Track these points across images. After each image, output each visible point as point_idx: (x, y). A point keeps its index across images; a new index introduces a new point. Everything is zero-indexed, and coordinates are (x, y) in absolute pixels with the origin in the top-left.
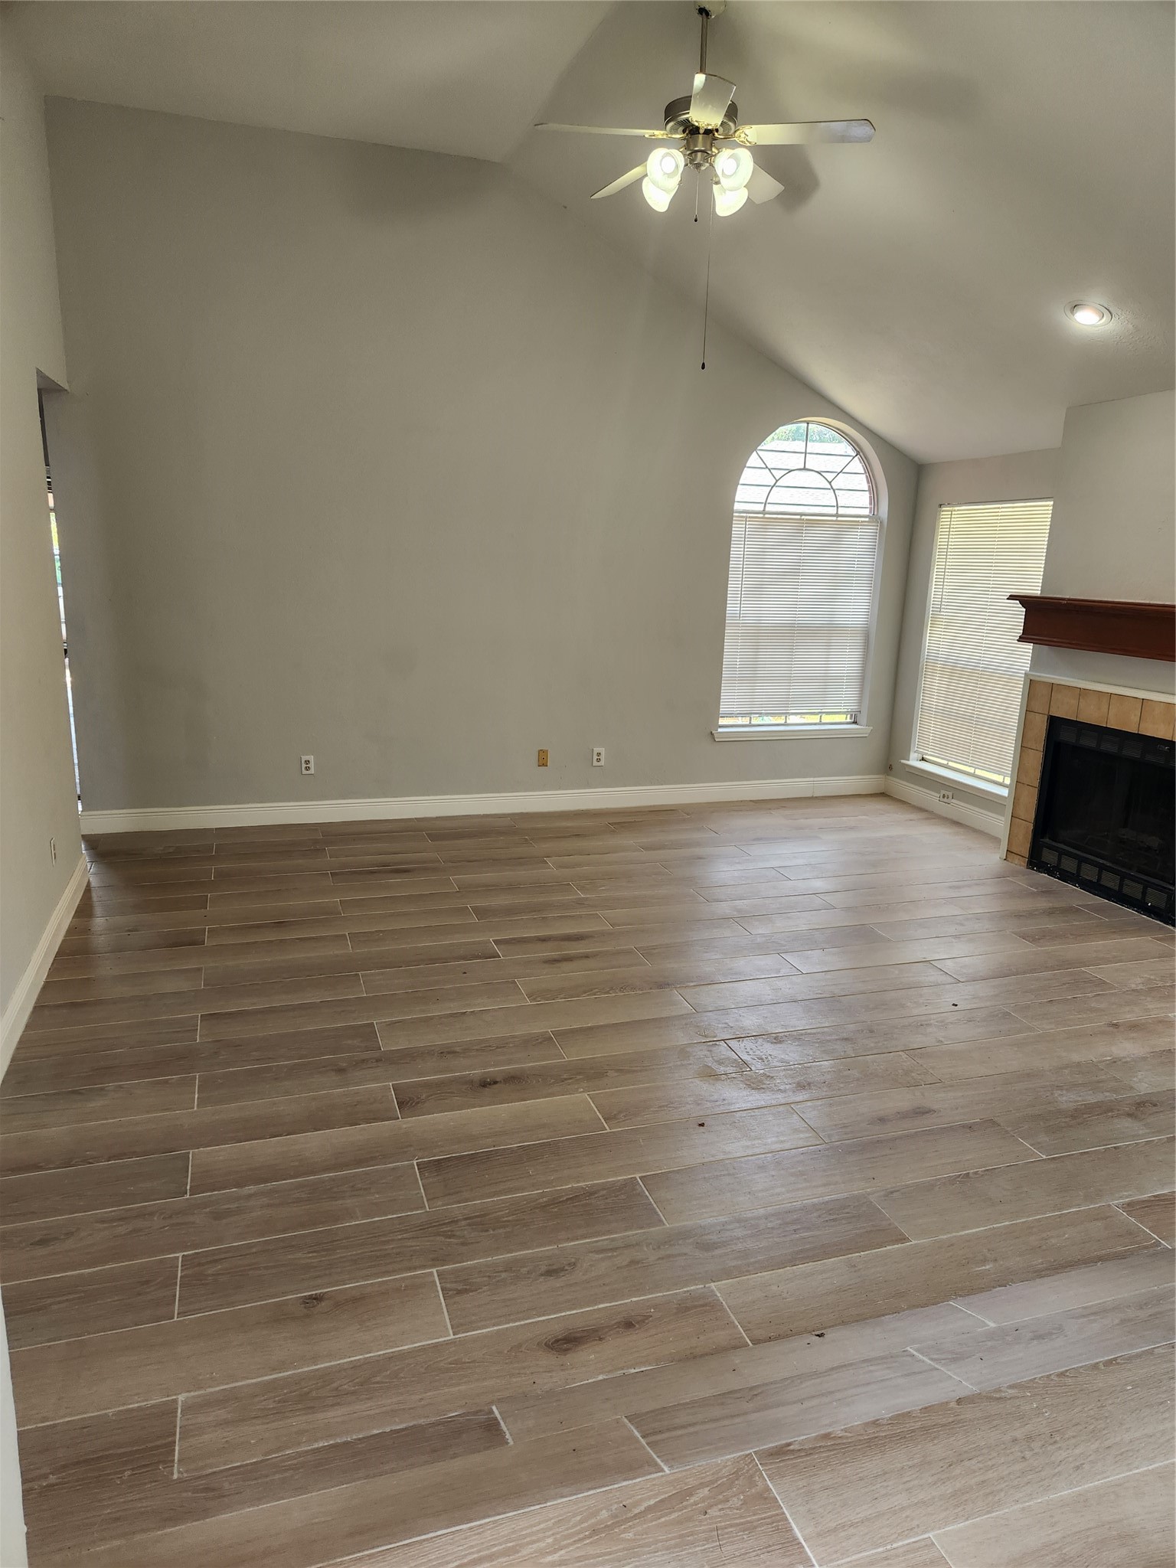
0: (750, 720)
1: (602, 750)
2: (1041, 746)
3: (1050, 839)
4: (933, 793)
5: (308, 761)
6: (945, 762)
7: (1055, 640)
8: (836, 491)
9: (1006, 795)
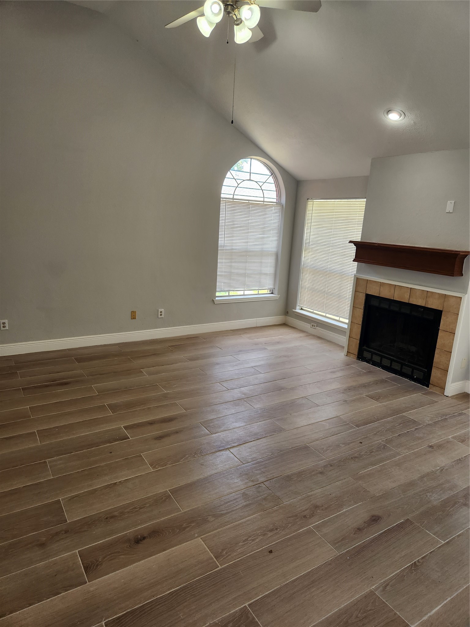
0: (229, 293)
1: (162, 310)
2: (362, 307)
3: (366, 347)
4: (308, 324)
5: (5, 323)
6: (312, 311)
7: (371, 261)
8: (263, 191)
9: (347, 327)
